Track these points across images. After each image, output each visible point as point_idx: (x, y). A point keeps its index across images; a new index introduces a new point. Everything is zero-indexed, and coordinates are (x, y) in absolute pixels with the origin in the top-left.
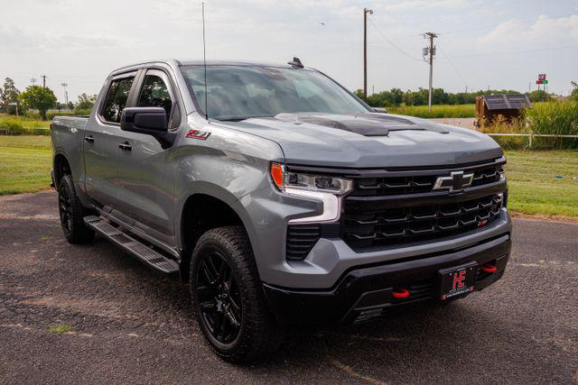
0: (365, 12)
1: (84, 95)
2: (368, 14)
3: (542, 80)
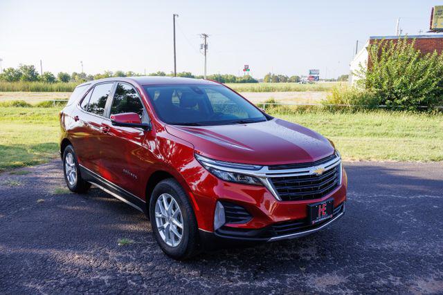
0: (174, 15)
2: (176, 17)
3: (246, 69)
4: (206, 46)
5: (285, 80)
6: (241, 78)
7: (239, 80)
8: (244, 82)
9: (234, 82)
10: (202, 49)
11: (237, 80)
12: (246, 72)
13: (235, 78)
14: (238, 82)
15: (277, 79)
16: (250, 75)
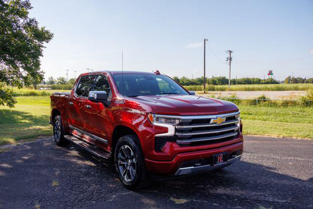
0: (205, 40)
1: (51, 77)
2: (206, 41)
3: (270, 73)
4: (231, 59)
5: (303, 81)
6: (265, 80)
7: (263, 82)
8: (268, 83)
9: (259, 84)
10: (228, 60)
11: (261, 82)
12: (270, 76)
13: (260, 80)
14: (262, 83)
15: (296, 81)
16: (273, 78)
